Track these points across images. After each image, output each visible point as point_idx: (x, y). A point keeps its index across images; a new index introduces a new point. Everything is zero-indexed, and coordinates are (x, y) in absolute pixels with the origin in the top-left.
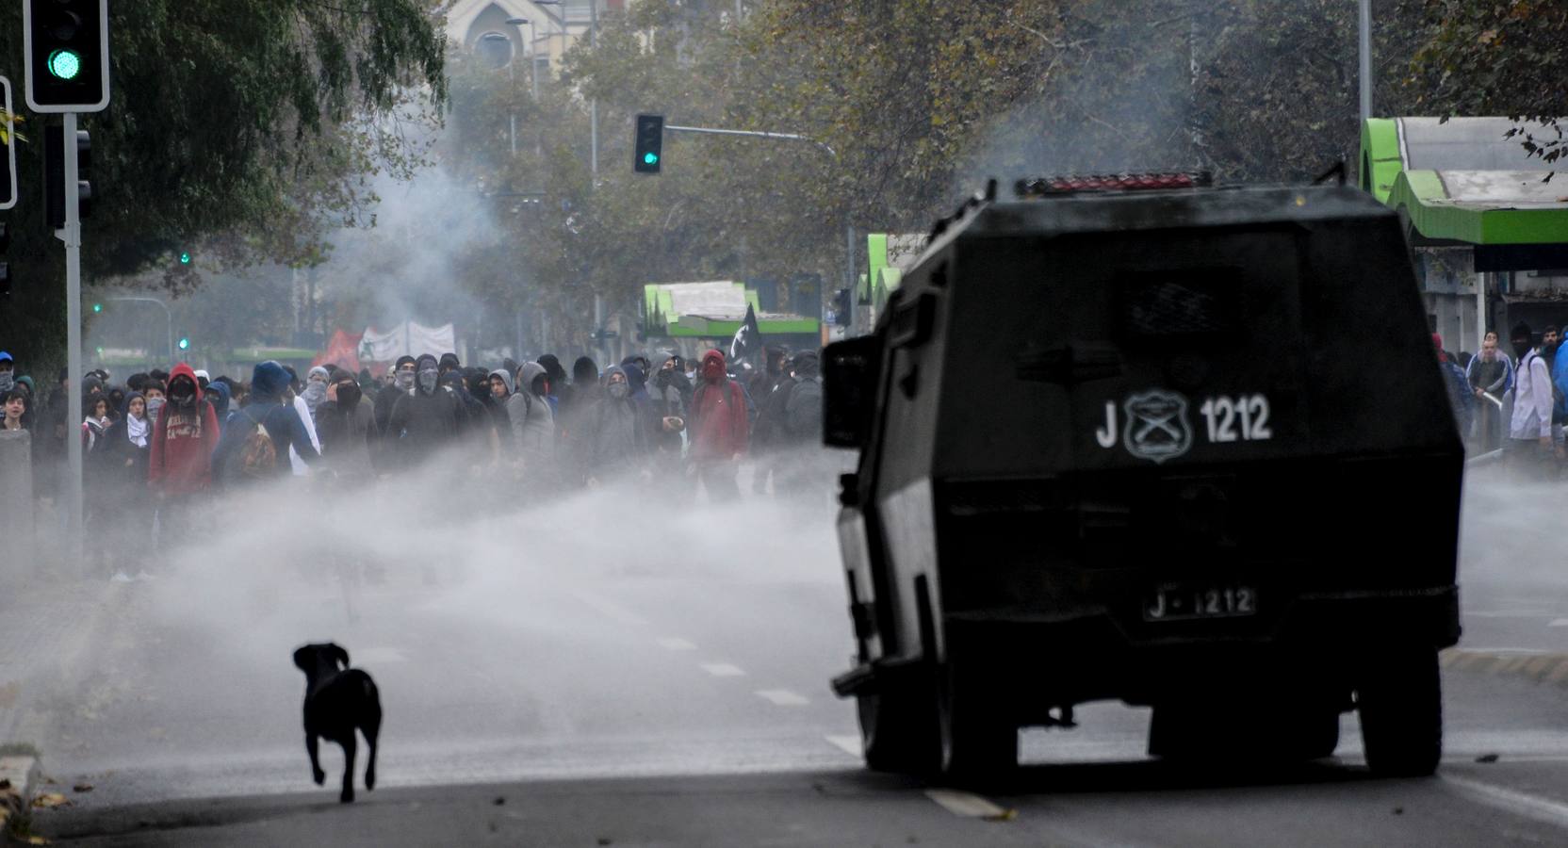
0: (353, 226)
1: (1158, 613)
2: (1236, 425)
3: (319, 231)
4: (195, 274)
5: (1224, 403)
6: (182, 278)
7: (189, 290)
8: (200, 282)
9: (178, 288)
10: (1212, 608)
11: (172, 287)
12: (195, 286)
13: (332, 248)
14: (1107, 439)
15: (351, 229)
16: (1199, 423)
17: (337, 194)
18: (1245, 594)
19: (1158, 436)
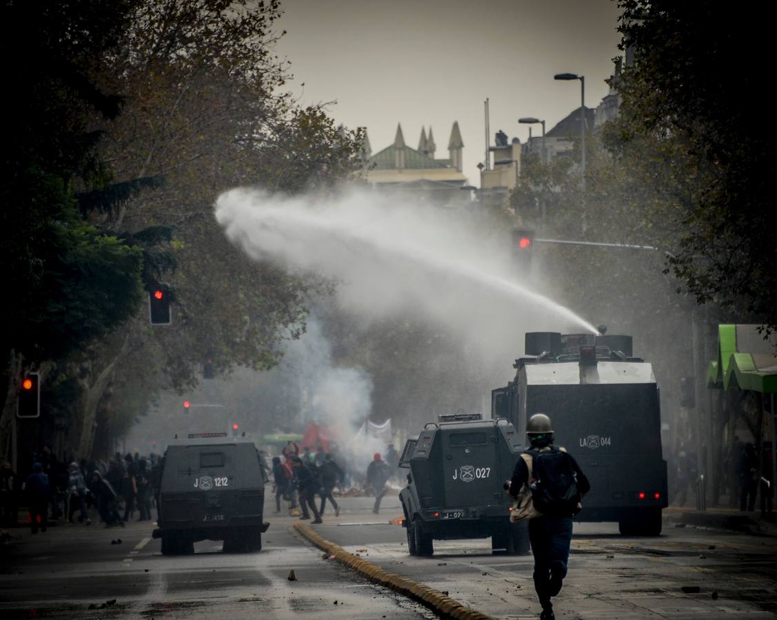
0: (298, 338)
1: (205, 520)
2: (221, 483)
3: (273, 342)
4: (194, 378)
5: (219, 479)
6: (186, 381)
7: (190, 389)
8: (198, 384)
9: (182, 388)
10: (216, 518)
11: (178, 388)
12: (194, 386)
13: (282, 354)
14: (196, 486)
15: (296, 340)
16: (214, 482)
17: (287, 314)
18: (222, 516)
19: (206, 485)
